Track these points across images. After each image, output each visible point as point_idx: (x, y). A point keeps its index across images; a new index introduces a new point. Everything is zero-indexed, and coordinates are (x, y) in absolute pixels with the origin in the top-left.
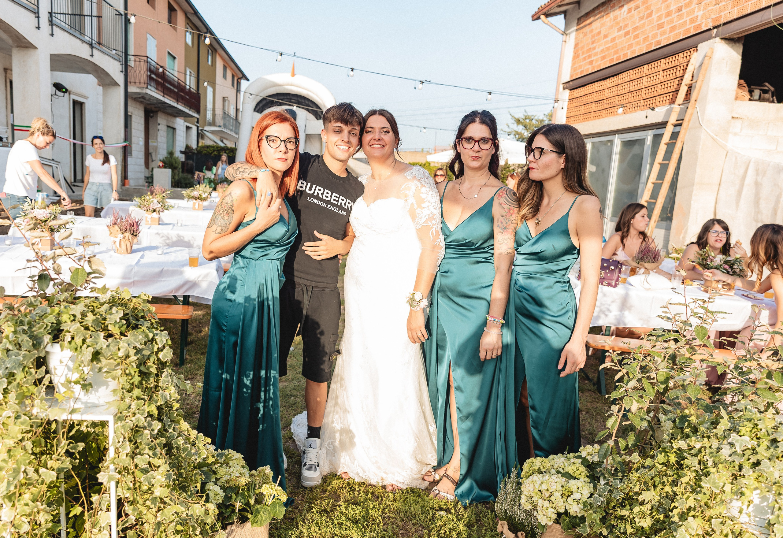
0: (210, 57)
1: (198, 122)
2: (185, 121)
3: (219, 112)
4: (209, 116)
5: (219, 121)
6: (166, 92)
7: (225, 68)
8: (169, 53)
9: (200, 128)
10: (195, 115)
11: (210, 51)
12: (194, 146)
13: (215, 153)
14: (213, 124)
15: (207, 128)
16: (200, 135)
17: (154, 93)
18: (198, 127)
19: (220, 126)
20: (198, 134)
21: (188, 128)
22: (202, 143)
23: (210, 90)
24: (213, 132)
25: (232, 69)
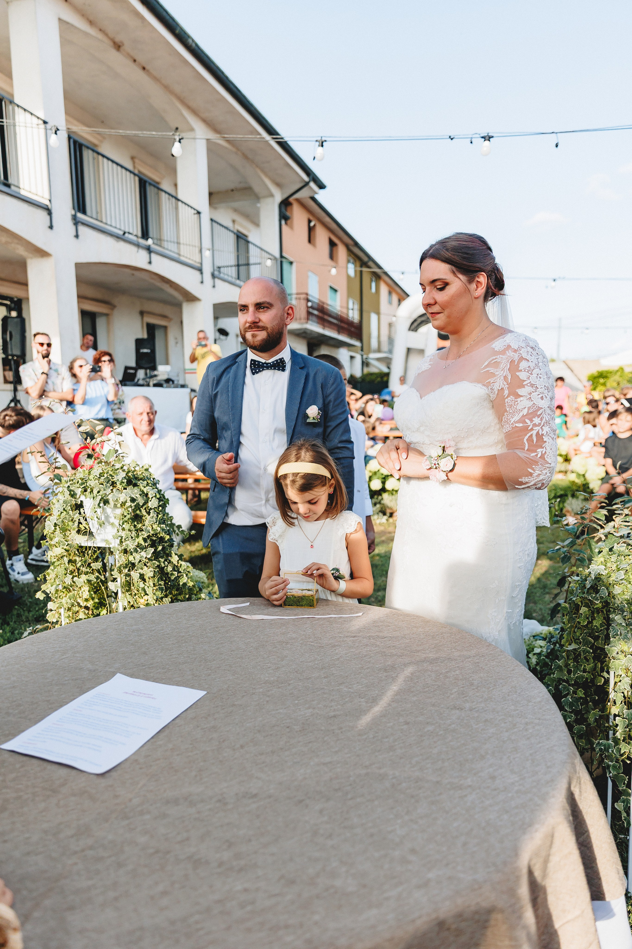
0: (373, 285)
1: (362, 350)
2: (349, 350)
3: (384, 338)
4: (374, 344)
5: (385, 346)
6: (326, 324)
7: (390, 293)
8: (331, 288)
9: (365, 357)
10: (357, 344)
11: (374, 279)
12: (358, 374)
13: (379, 379)
14: (379, 350)
15: (372, 356)
16: (365, 364)
17: (315, 328)
18: (362, 356)
19: (385, 352)
20: (363, 363)
21: (352, 357)
22: (366, 370)
23: (374, 317)
24: (378, 359)
25: (397, 293)
